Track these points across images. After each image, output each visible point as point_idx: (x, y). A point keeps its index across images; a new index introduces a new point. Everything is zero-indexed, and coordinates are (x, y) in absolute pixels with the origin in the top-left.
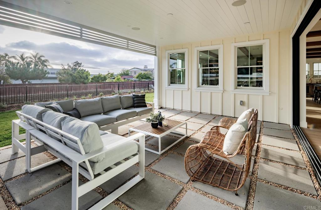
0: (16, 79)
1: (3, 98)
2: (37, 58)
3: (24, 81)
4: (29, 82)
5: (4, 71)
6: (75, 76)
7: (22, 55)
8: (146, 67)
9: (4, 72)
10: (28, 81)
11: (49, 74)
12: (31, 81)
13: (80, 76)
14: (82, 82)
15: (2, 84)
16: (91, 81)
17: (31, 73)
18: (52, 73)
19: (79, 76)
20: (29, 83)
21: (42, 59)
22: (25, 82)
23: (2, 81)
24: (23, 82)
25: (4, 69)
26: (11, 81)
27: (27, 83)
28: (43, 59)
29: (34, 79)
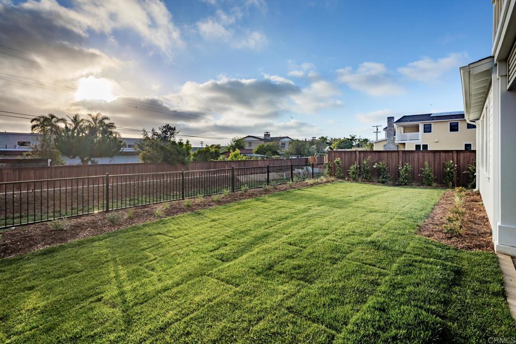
0: (71, 157)
1: (52, 193)
2: (98, 122)
3: (85, 159)
4: (93, 162)
5: (53, 142)
6: (169, 151)
7: (76, 116)
8: (267, 135)
9: (52, 144)
10: (92, 159)
11: (126, 147)
12: (96, 159)
13: (178, 151)
14: (180, 161)
15: (49, 165)
16: (194, 160)
17: (97, 145)
18: (130, 146)
19: (176, 151)
20: (94, 164)
21: (105, 123)
22: (87, 161)
23: (49, 160)
24: (82, 161)
25: (52, 139)
26: (62, 159)
27: (90, 163)
28: (107, 122)
29: (101, 157)
